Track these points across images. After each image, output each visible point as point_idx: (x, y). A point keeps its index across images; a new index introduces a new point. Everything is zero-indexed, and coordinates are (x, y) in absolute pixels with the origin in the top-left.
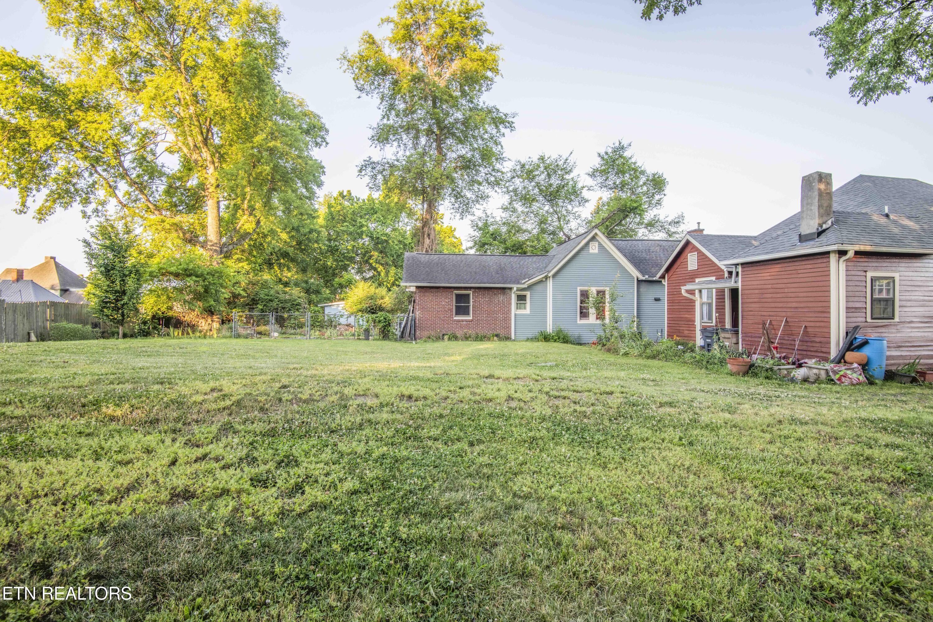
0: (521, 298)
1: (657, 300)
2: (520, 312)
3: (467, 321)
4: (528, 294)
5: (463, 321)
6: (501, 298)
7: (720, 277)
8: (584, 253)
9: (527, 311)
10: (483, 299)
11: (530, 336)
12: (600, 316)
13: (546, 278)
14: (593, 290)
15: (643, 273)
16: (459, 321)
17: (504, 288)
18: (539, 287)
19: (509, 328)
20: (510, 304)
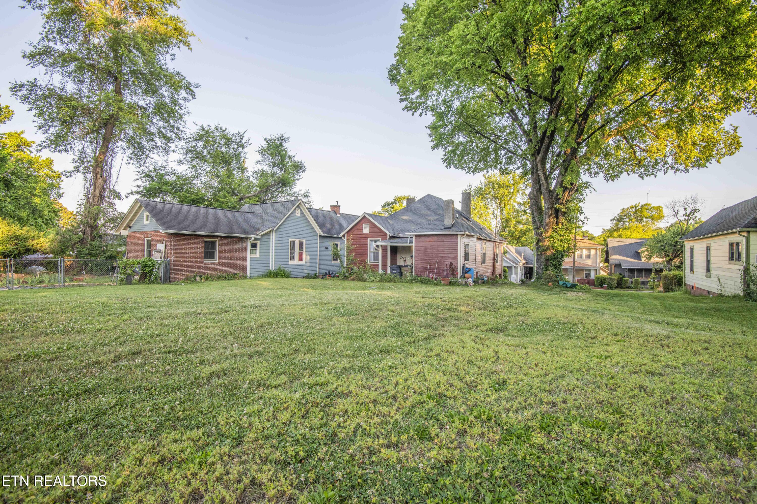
0: (254, 246)
1: (327, 248)
2: (253, 256)
3: (214, 264)
4: (258, 243)
5: (211, 264)
6: (240, 245)
7: (384, 239)
8: (292, 215)
9: (258, 255)
10: (228, 246)
11: (261, 274)
12: (301, 259)
13: (272, 231)
14: (297, 242)
15: (323, 232)
16: (208, 264)
17: (242, 238)
18: (266, 238)
19: (245, 268)
20: (246, 250)
